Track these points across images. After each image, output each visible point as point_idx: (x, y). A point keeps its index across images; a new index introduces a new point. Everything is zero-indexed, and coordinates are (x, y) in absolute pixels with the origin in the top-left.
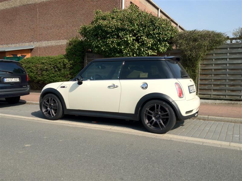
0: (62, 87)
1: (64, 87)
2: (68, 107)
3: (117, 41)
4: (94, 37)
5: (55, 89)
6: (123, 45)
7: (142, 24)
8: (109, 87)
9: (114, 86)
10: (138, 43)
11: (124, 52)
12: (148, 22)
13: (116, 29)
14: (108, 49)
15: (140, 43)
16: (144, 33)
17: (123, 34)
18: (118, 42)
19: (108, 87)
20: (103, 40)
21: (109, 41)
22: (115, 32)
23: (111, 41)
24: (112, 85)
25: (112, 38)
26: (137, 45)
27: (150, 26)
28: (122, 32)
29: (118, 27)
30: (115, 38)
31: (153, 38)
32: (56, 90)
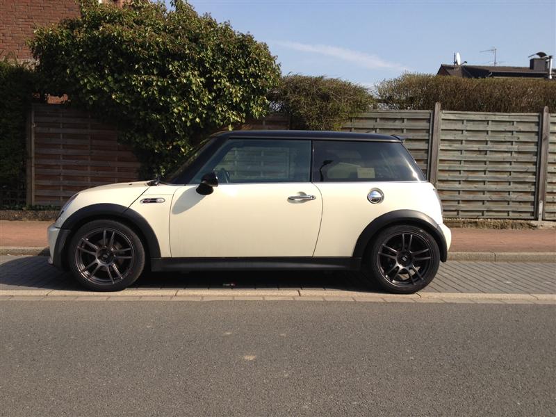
0: (146, 201)
1: (154, 201)
2: (165, 252)
3: (161, 81)
4: (87, 64)
5: (124, 207)
6: (175, 95)
7: (223, 49)
8: (291, 199)
9: (304, 198)
10: (210, 93)
11: (176, 110)
12: (234, 47)
13: (159, 52)
14: (130, 99)
15: (214, 94)
16: (223, 70)
17: (178, 66)
18: (163, 85)
19: (289, 198)
20: (116, 75)
21: (137, 80)
22: (157, 59)
23: (144, 82)
24: (299, 195)
25: (146, 74)
26: (207, 98)
27: (239, 57)
28: (176, 63)
29: (166, 50)
30: (153, 74)
31: (242, 83)
32: (128, 209)
